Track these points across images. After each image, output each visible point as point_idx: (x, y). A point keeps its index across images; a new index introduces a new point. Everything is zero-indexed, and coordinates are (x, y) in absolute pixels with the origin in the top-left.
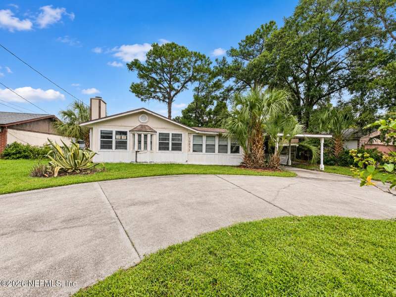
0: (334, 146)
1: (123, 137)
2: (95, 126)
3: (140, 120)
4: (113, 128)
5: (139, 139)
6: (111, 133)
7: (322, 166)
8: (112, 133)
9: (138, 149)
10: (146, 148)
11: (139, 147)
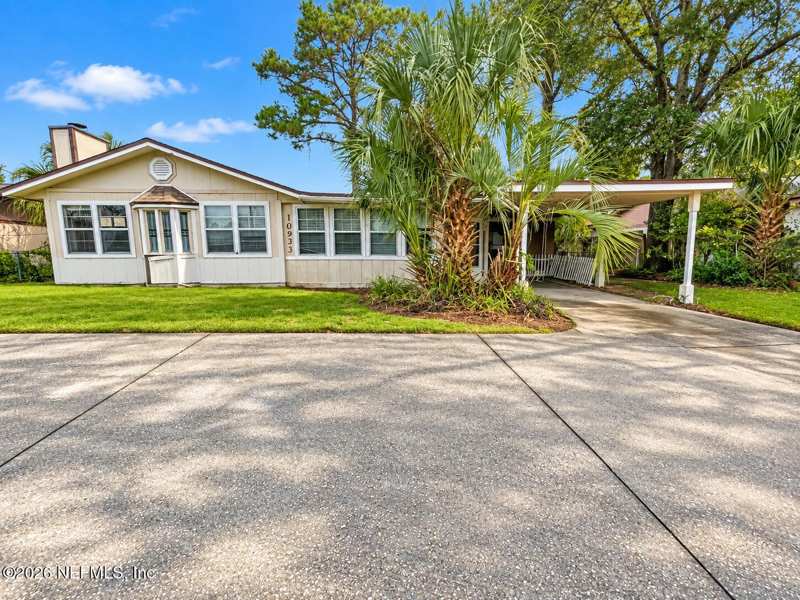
0: (755, 225)
1: (119, 221)
2: (48, 194)
3: (152, 172)
4: (90, 198)
5: (149, 224)
6: (87, 211)
7: (688, 290)
8: (89, 213)
9: (152, 250)
10: (169, 246)
11: (154, 246)
